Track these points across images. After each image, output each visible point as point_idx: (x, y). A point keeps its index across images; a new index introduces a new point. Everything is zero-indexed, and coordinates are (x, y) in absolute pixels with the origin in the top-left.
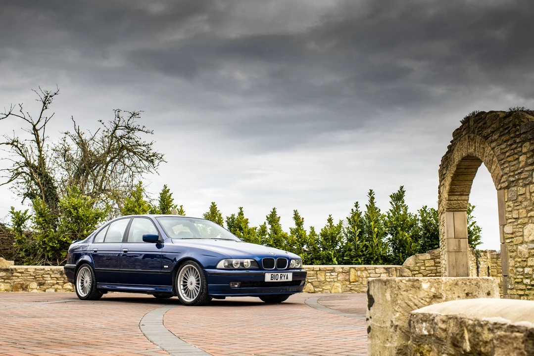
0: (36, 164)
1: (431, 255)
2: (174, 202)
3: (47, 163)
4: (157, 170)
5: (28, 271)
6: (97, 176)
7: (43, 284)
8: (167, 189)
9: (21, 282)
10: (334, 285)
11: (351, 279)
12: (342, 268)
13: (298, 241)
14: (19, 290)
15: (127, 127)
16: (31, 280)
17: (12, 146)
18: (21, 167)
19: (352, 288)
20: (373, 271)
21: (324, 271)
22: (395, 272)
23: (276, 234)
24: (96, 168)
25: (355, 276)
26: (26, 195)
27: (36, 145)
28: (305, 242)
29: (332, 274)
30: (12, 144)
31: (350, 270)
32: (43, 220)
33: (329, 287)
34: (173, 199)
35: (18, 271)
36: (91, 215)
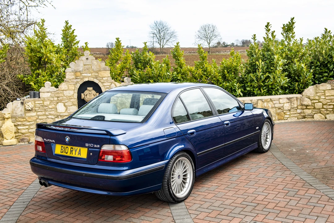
1: (332, 86)
2: (77, 39)
8: (68, 25)
13: (204, 75)
20: (278, 102)
22: (296, 101)
23: (181, 67)
31: (257, 102)
34: (76, 36)
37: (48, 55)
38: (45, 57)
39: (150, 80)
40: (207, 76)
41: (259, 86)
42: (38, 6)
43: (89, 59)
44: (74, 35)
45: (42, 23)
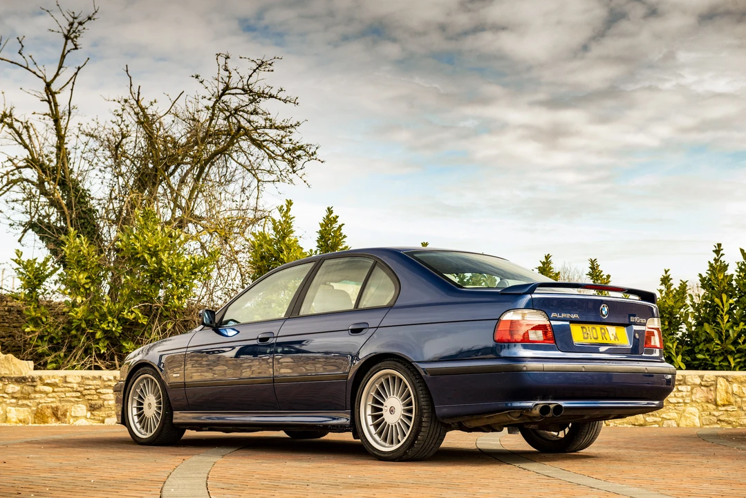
3: (75, 161)
4: (304, 178)
5: (67, 382)
7: (99, 408)
8: (333, 215)
9: (54, 405)
10: (684, 411)
11: (718, 399)
12: (702, 377)
14: (49, 419)
15: (247, 90)
16: (73, 399)
18: (18, 168)
19: (721, 418)
24: (174, 171)
25: (727, 392)
27: (51, 123)
29: (680, 388)
31: (716, 381)
33: (673, 415)
34: (345, 237)
35: (46, 381)
36: (185, 268)
41: (726, 351)
42: (279, 181)
44: (341, 235)
45: (287, 206)
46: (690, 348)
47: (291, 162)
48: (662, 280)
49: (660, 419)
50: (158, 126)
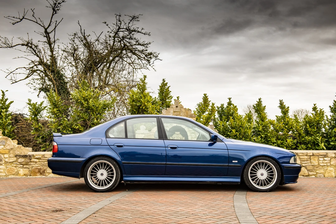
0: (49, 63)
2: (171, 94)
3: (58, 62)
4: (153, 67)
5: (45, 157)
6: (102, 73)
8: (165, 82)
9: (39, 167)
10: (327, 169)
12: (335, 154)
13: (285, 128)
14: (37, 174)
15: (128, 29)
17: (27, 47)
18: (36, 65)
21: (317, 156)
23: (263, 121)
24: (100, 66)
26: (41, 89)
27: (48, 46)
28: (291, 128)
29: (325, 159)
30: (27, 45)
32: (57, 111)
33: (322, 171)
34: (170, 92)
35: (36, 157)
36: (100, 106)
37: (146, 104)
38: (143, 105)
39: (232, 130)
40: (288, 130)
42: (142, 68)
43: (178, 107)
44: (169, 91)
45: (144, 78)
46: (327, 139)
47: (148, 61)
48: (313, 109)
49: (316, 173)
50: (92, 46)
